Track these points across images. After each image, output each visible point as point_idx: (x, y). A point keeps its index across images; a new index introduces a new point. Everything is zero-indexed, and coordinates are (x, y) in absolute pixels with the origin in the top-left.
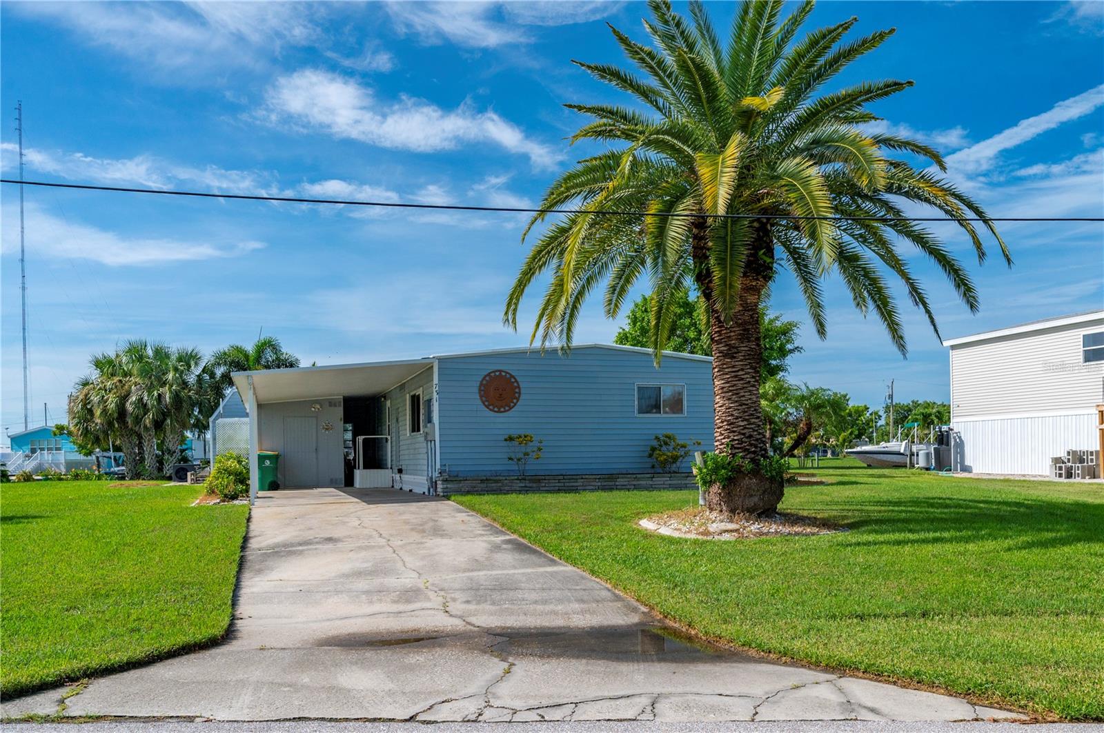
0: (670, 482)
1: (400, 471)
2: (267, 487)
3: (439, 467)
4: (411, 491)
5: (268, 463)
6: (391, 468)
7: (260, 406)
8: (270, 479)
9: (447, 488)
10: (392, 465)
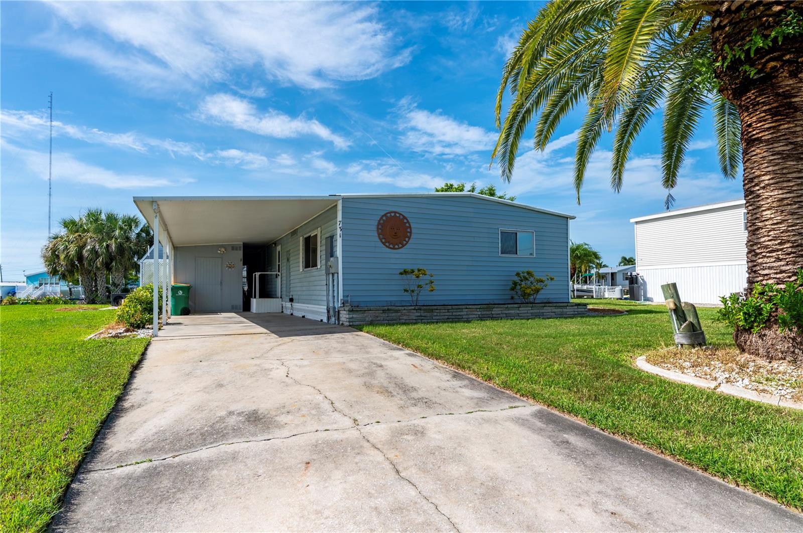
0: (532, 311)
1: (291, 300)
2: (179, 313)
3: (342, 298)
4: (303, 317)
5: (180, 293)
6: (281, 298)
7: (175, 248)
8: (182, 306)
9: (352, 318)
10: (281, 295)
